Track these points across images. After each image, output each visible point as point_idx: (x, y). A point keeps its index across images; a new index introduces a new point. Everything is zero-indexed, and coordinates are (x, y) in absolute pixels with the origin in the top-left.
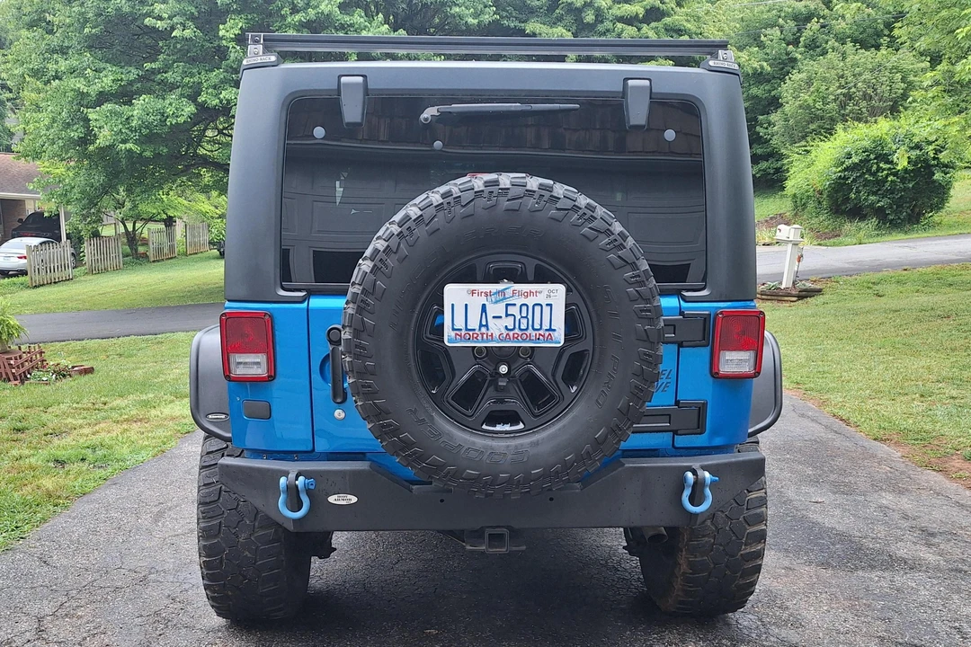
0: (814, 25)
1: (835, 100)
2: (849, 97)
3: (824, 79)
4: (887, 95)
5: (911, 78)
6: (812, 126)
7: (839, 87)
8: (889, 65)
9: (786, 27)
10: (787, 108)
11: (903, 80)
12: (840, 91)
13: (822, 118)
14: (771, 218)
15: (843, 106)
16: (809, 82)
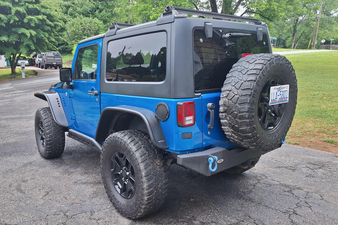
0: (71, 9)
1: (81, 30)
2: (85, 29)
3: (77, 24)
4: (94, 29)
5: (99, 25)
6: (76, 37)
7: (82, 27)
8: (93, 22)
9: (63, 8)
10: (68, 31)
11: (98, 26)
12: (82, 28)
13: (78, 34)
14: (69, 61)
15: (83, 32)
16: (73, 25)
